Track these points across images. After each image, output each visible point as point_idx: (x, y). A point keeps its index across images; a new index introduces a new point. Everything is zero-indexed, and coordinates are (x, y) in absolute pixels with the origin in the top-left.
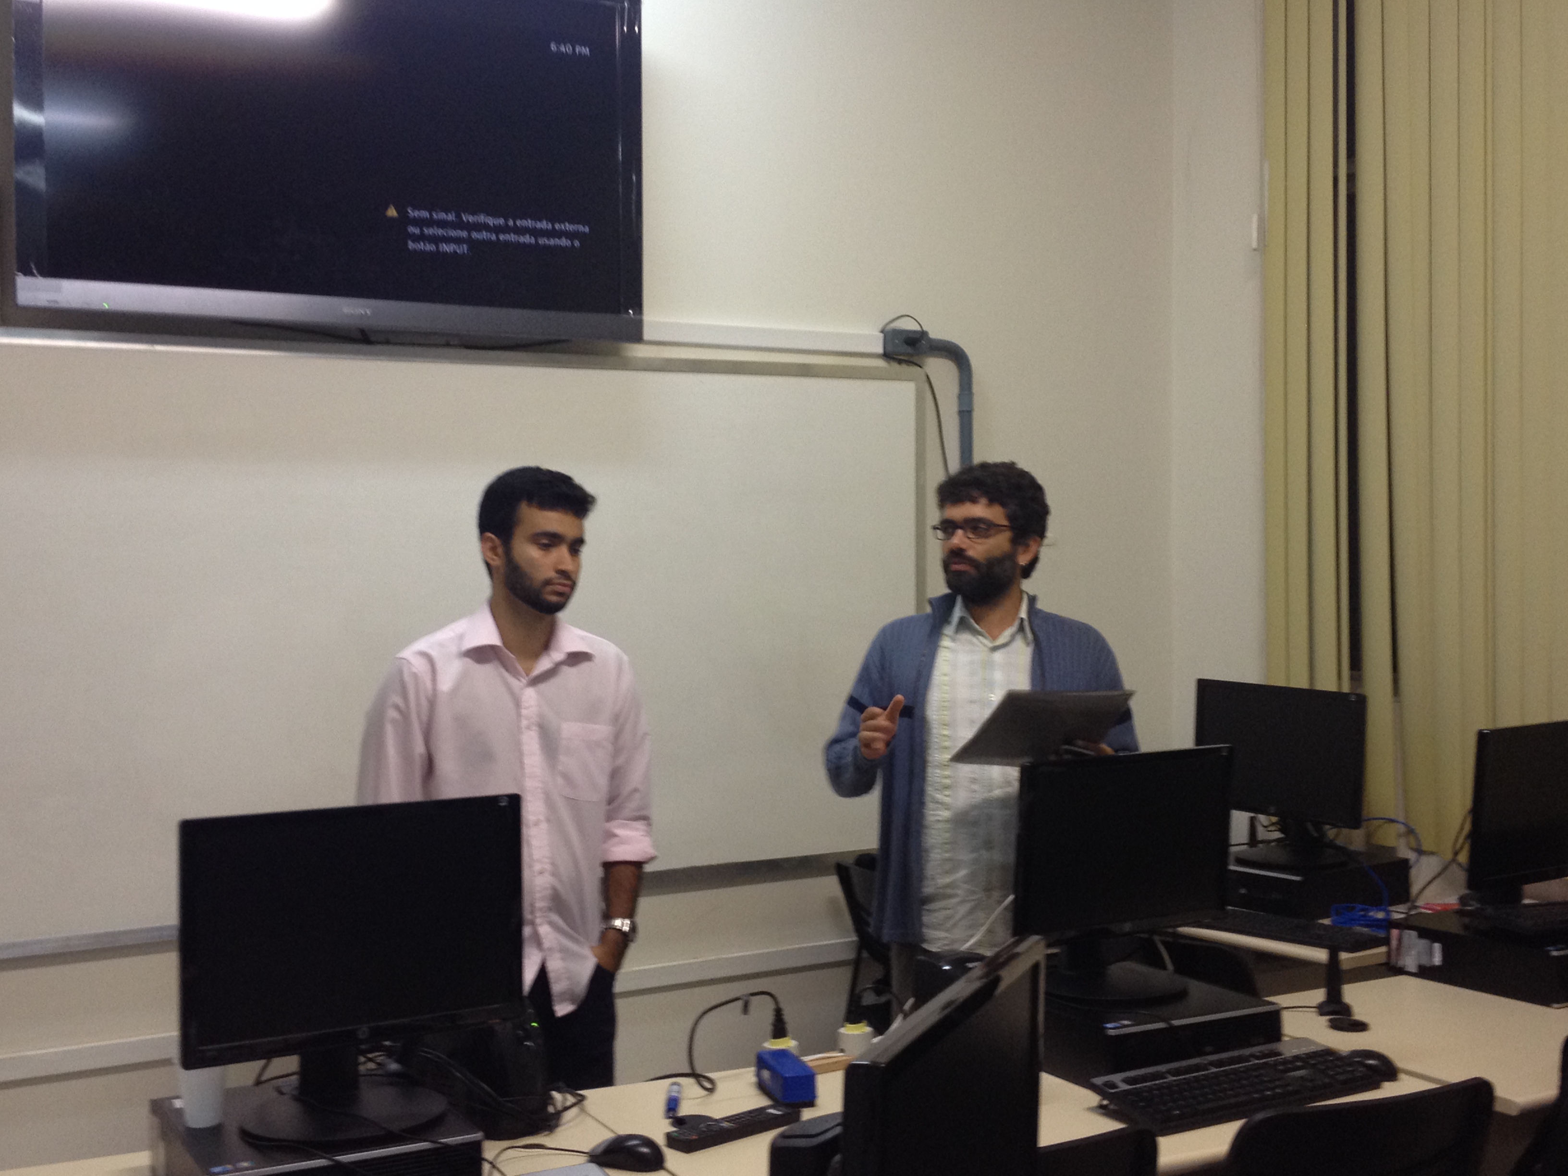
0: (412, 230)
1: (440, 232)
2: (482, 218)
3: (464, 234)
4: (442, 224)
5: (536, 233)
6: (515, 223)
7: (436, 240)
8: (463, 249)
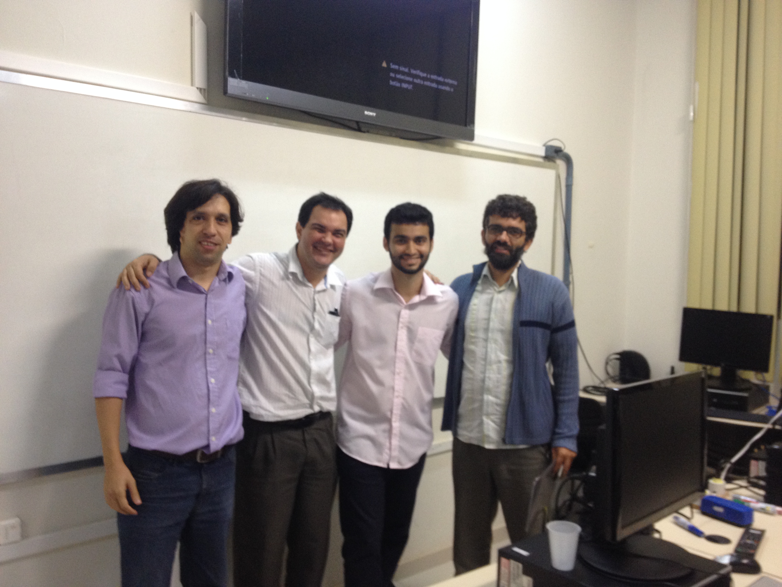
0: (392, 75)
1: (402, 77)
2: (418, 72)
3: (411, 79)
4: (403, 73)
5: (438, 83)
6: (430, 76)
7: (401, 81)
8: (410, 87)
